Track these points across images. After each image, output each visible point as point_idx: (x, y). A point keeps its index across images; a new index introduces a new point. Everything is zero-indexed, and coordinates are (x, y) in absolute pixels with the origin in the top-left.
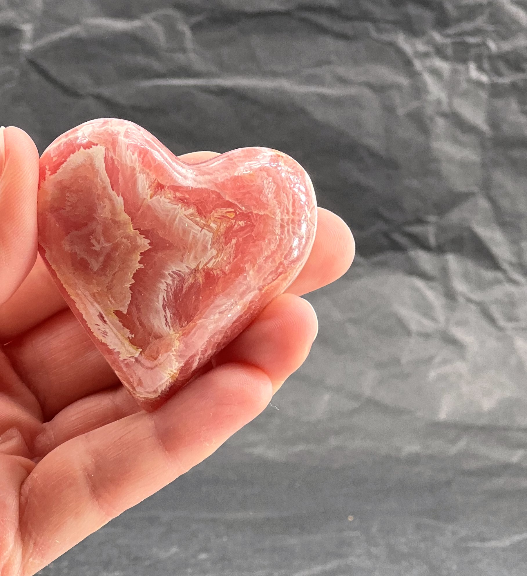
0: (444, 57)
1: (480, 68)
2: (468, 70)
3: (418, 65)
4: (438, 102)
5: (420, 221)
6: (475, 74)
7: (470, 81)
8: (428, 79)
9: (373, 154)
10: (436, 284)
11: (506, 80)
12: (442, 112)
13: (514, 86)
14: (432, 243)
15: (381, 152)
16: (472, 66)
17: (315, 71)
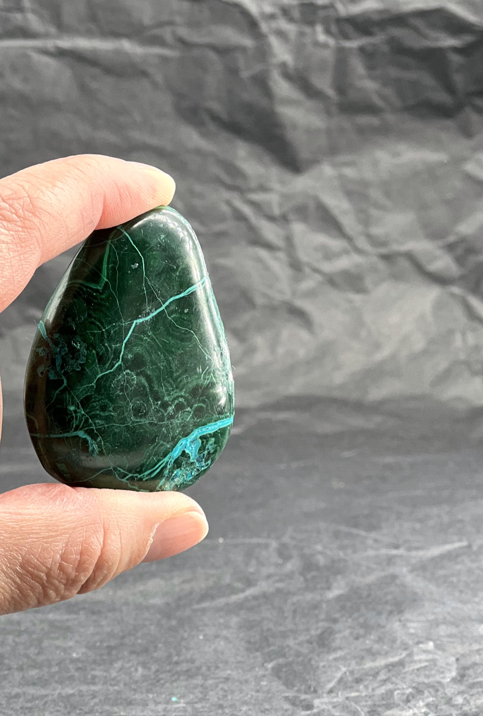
0: (291, 20)
1: (328, 32)
2: (314, 33)
3: (264, 27)
4: (283, 65)
5: (263, 188)
6: (322, 37)
7: (317, 44)
8: (274, 42)
9: (215, 118)
10: (282, 255)
11: (353, 44)
12: (287, 75)
13: (362, 50)
14: (276, 211)
15: (224, 116)
16: (319, 29)
17: (157, 32)
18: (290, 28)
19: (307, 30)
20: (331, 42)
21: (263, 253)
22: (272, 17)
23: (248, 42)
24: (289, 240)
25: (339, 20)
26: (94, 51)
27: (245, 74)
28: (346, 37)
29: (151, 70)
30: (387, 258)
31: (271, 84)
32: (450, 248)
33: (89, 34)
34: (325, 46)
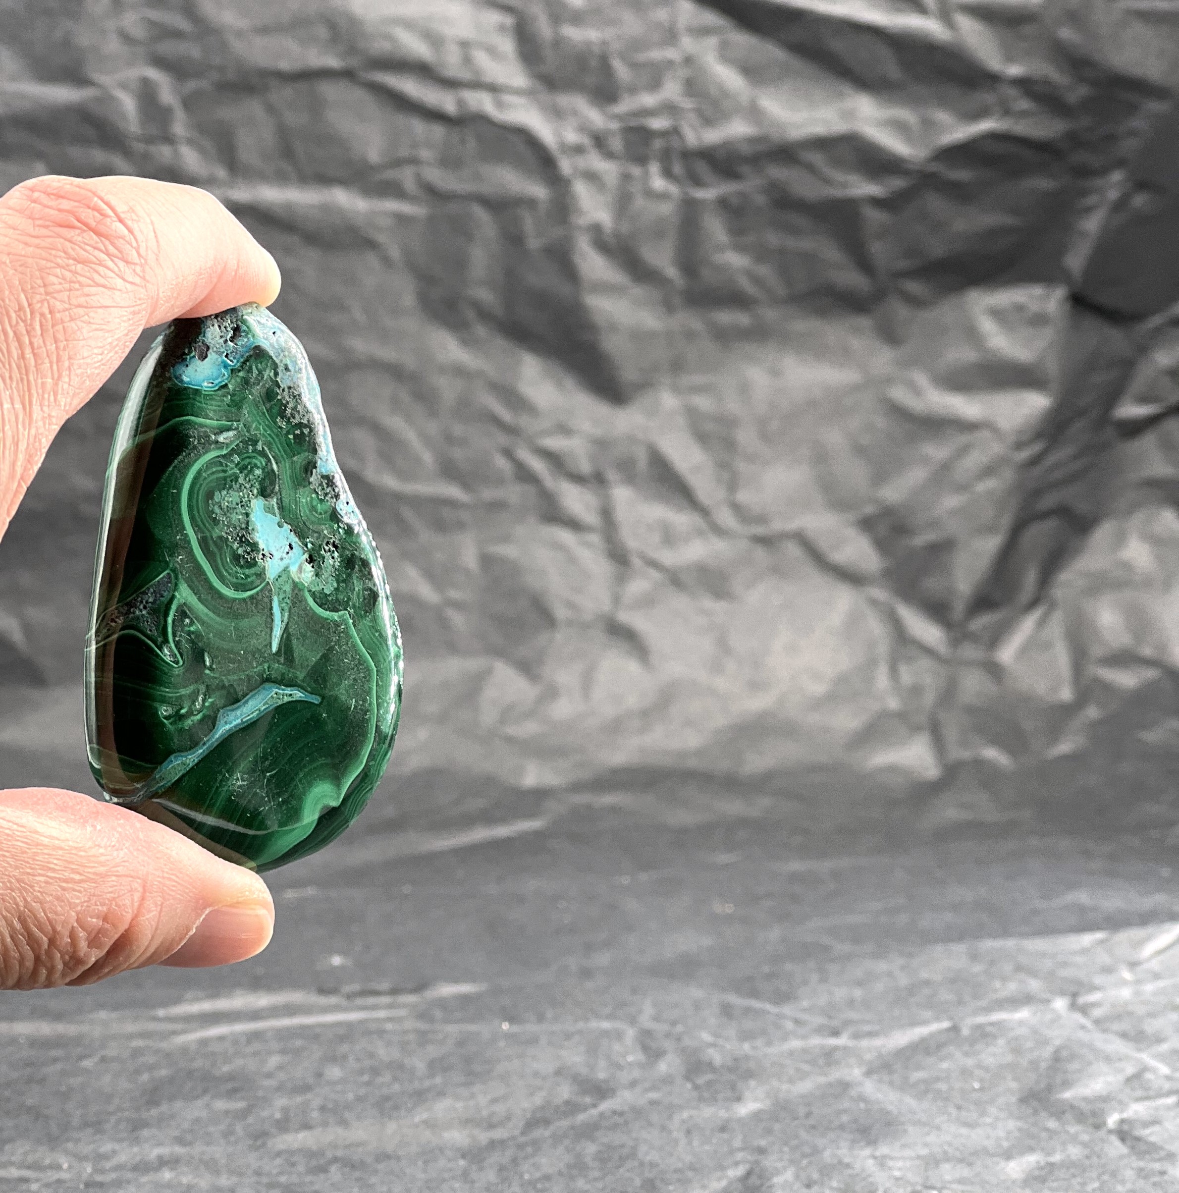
0: (609, 155)
1: (667, 173)
2: (646, 175)
3: (565, 166)
4: (596, 229)
5: (564, 430)
6: (658, 183)
7: (650, 194)
8: (581, 189)
9: (484, 315)
10: (595, 538)
11: (708, 194)
12: (602, 245)
13: (723, 203)
14: (585, 467)
15: (499, 311)
16: (654, 168)
17: (390, 174)
18: (608, 169)
19: (636, 171)
20: (673, 189)
21: (565, 536)
22: (579, 150)
23: (539, 191)
24: (607, 513)
25: (688, 155)
26: (289, 207)
27: (534, 243)
28: (697, 182)
29: (382, 238)
30: (766, 541)
31: (577, 259)
32: (867, 524)
33: (281, 178)
34: (663, 196)
